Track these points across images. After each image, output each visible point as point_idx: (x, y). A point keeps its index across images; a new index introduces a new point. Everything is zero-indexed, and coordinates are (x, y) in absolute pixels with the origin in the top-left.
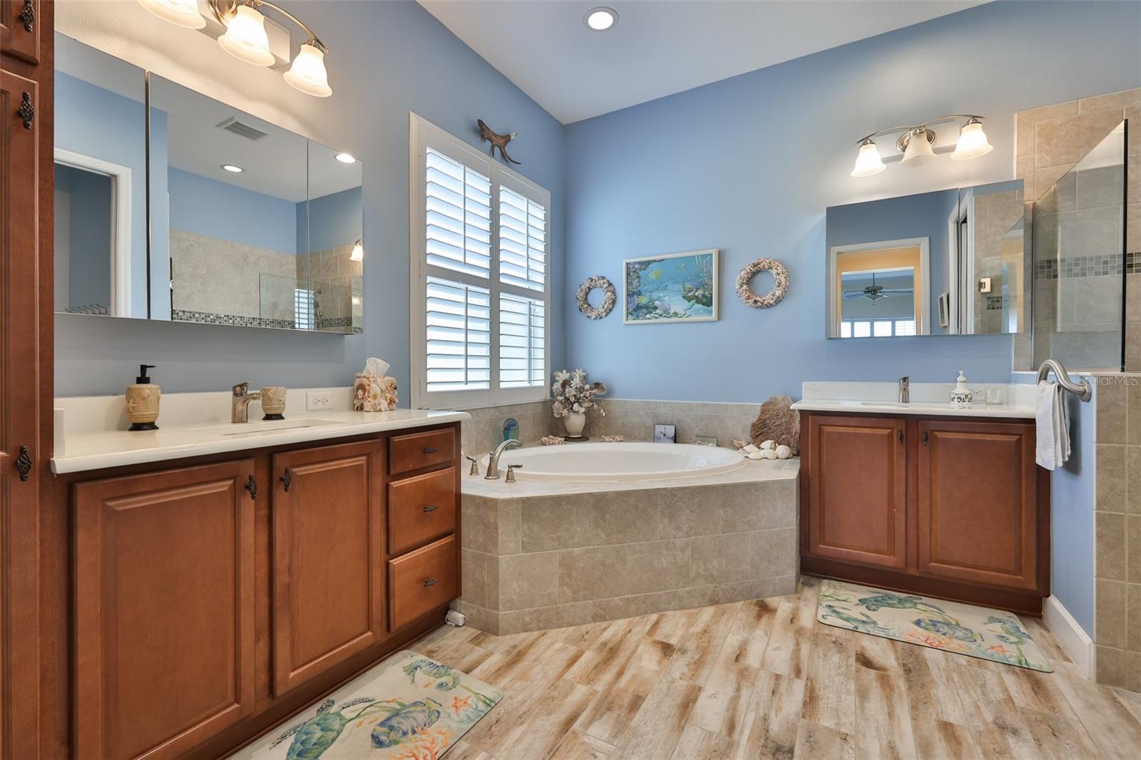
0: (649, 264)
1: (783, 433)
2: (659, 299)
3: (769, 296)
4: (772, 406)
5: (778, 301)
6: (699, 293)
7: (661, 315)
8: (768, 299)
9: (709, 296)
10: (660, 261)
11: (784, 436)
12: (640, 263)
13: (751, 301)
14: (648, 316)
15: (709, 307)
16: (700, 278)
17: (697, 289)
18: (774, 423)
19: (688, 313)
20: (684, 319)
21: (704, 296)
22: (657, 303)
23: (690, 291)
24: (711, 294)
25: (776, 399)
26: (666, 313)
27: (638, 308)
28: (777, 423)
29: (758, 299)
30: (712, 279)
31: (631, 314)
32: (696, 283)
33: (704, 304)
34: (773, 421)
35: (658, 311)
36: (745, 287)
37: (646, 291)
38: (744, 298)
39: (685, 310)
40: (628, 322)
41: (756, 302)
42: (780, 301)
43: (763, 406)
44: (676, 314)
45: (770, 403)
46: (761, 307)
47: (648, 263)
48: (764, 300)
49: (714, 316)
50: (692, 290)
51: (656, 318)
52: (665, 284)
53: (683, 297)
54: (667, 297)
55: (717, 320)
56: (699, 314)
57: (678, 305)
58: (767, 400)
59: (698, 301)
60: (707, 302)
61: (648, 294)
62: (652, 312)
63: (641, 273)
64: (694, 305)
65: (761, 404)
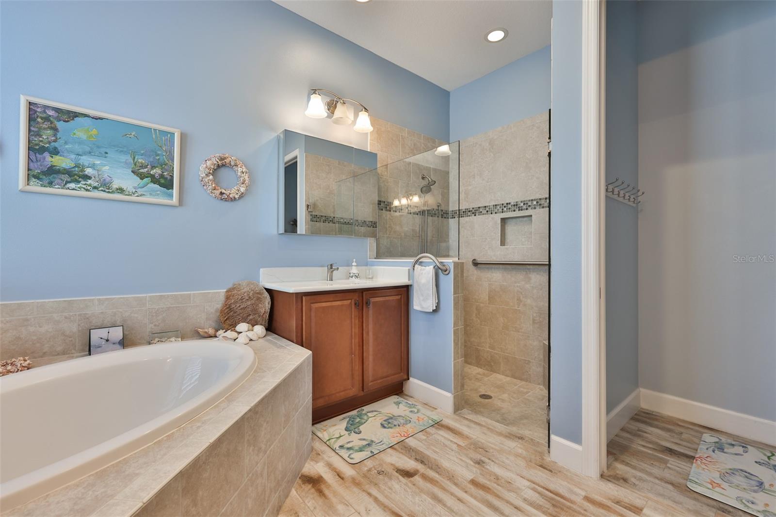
0: (77, 116)
1: (250, 315)
2: (93, 166)
3: (234, 190)
4: (236, 292)
5: (242, 196)
6: (157, 172)
7: (95, 188)
8: (233, 192)
9: (169, 177)
10: (96, 119)
11: (251, 317)
12: (57, 110)
13: (217, 192)
14: (72, 185)
15: (168, 189)
16: (158, 155)
17: (153, 167)
18: (239, 306)
19: (140, 191)
20: (133, 198)
21: (162, 176)
22: (89, 171)
23: (142, 167)
24: (172, 177)
25: (239, 284)
26: (105, 186)
27: (52, 171)
28: (242, 307)
29: (223, 191)
30: (173, 160)
31: (35, 177)
32: (151, 159)
33: (161, 185)
34: (238, 305)
35: (89, 182)
36: (211, 177)
37: (70, 151)
38: (210, 187)
39: (135, 188)
40: (28, 188)
41: (222, 193)
42: (242, 197)
43: (226, 292)
44: (121, 190)
45: (233, 289)
46: (226, 200)
47: (74, 115)
48: (230, 194)
49: (175, 200)
50: (146, 167)
51: (87, 190)
52: (103, 150)
53: (133, 172)
54: (107, 168)
55: (178, 205)
56: (154, 195)
57: (126, 180)
58: (230, 286)
59: (154, 180)
60: (167, 184)
61: (73, 156)
62: (79, 182)
63: (60, 125)
64: (148, 183)
65: (225, 290)
